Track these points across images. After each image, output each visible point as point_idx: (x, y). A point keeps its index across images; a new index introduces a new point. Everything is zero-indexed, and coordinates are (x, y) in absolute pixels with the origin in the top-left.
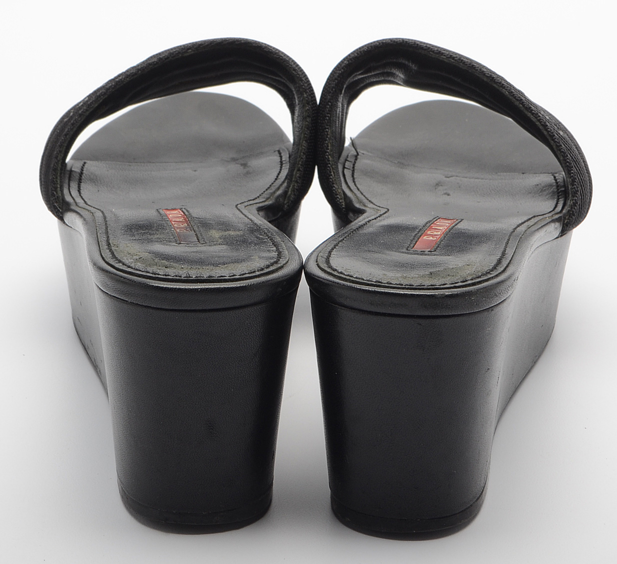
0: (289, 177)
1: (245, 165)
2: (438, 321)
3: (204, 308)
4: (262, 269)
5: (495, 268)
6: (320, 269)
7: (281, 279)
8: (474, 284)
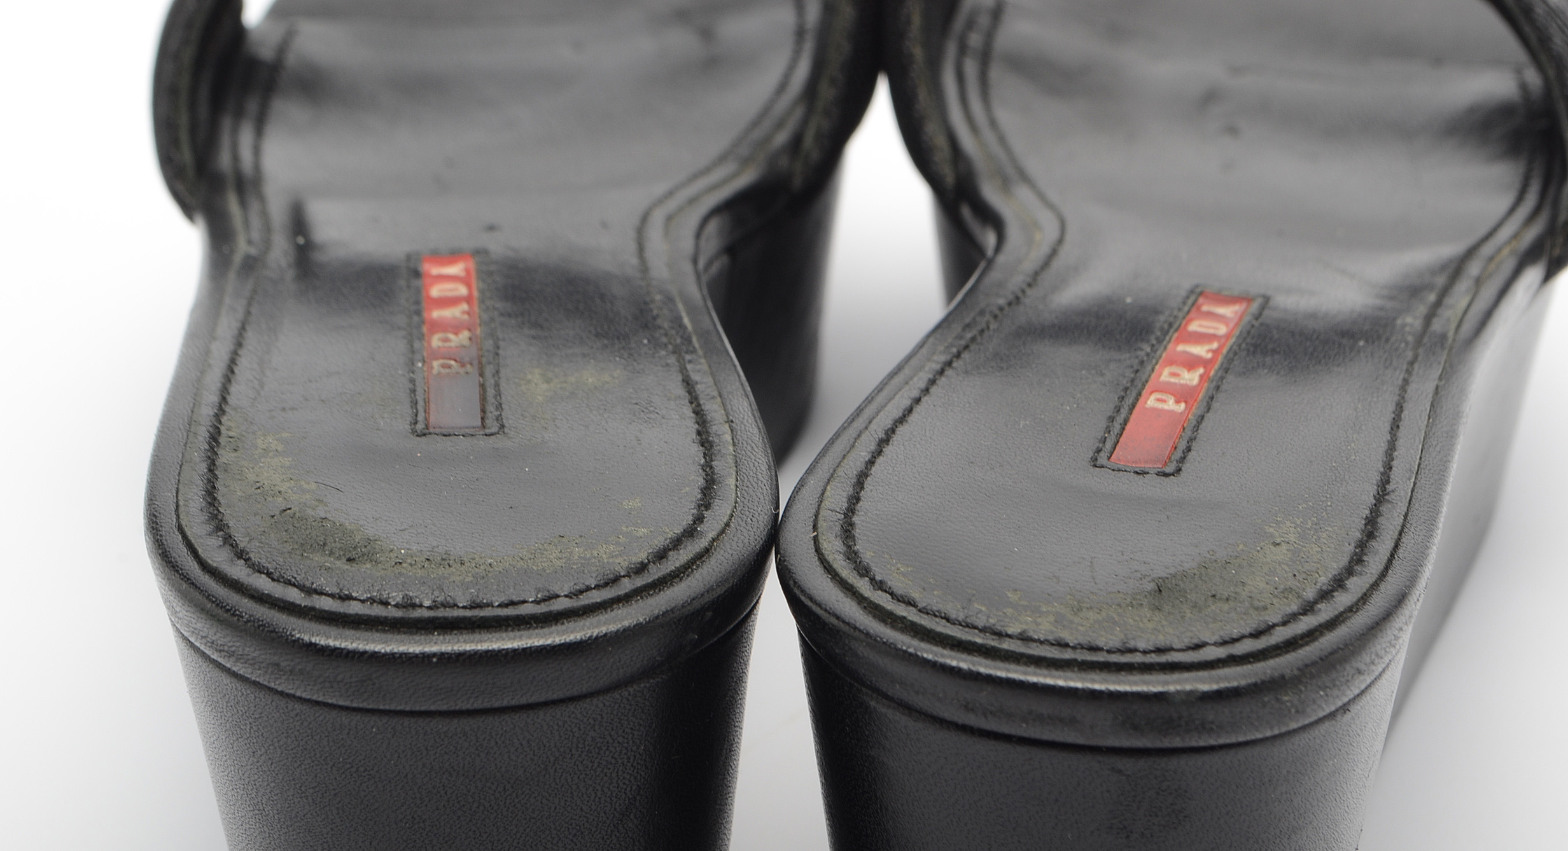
0: (810, 92)
1: (707, 34)
2: (1174, 763)
3: (453, 708)
4: (641, 568)
5: (1358, 559)
6: (822, 563)
7: (697, 605)
8: (1291, 644)
